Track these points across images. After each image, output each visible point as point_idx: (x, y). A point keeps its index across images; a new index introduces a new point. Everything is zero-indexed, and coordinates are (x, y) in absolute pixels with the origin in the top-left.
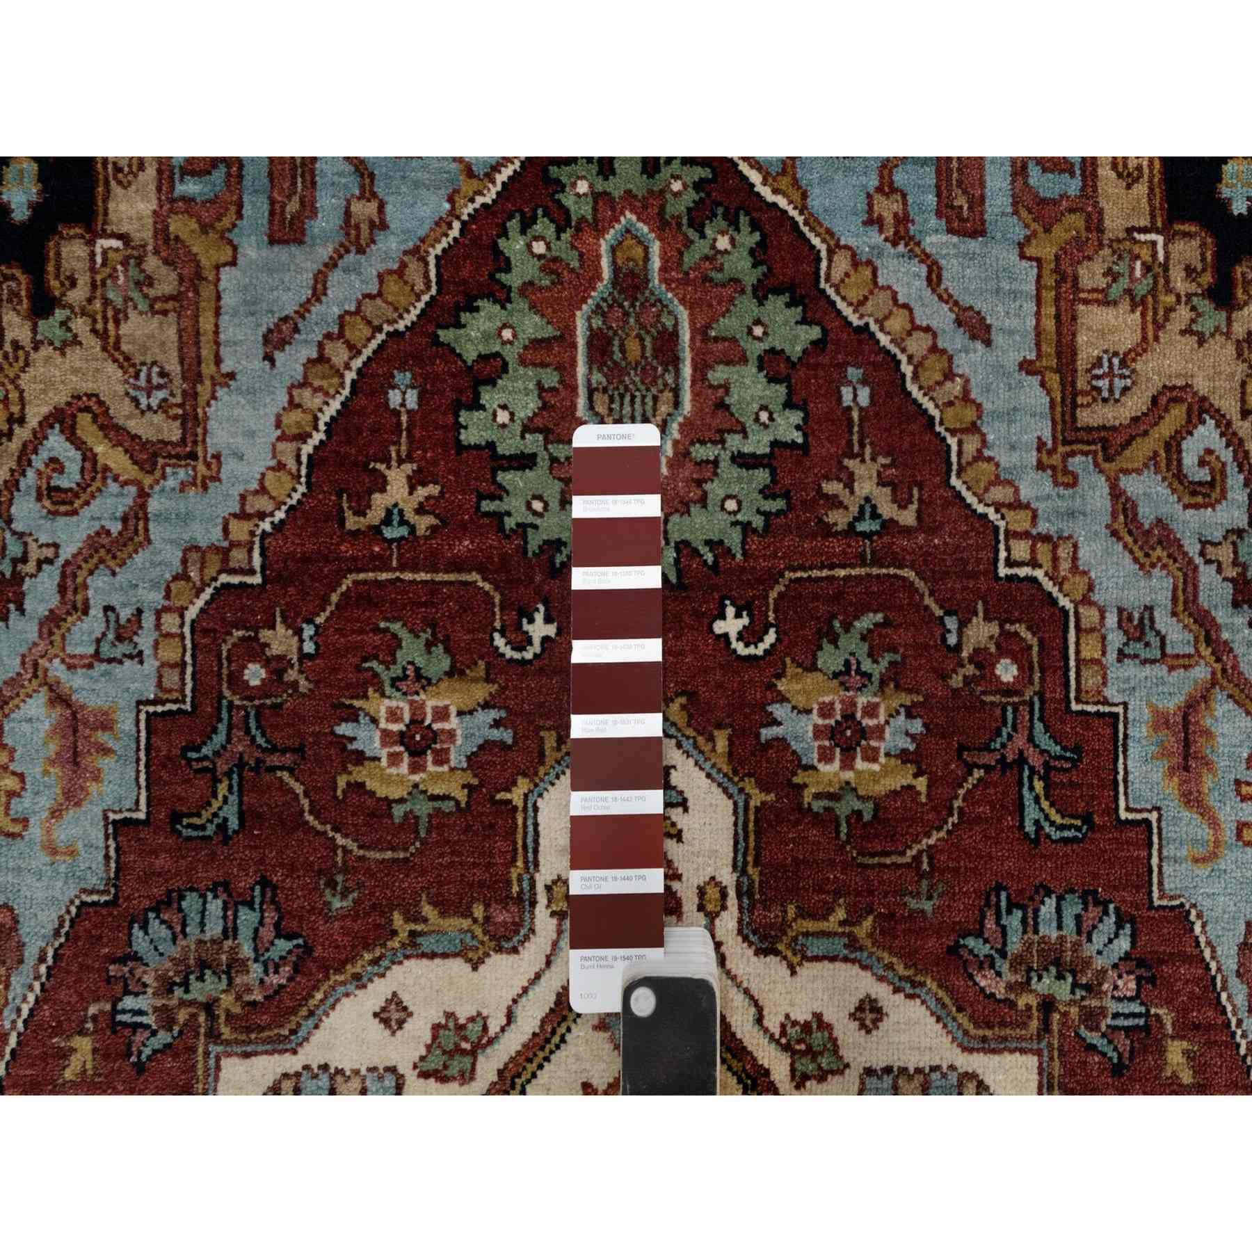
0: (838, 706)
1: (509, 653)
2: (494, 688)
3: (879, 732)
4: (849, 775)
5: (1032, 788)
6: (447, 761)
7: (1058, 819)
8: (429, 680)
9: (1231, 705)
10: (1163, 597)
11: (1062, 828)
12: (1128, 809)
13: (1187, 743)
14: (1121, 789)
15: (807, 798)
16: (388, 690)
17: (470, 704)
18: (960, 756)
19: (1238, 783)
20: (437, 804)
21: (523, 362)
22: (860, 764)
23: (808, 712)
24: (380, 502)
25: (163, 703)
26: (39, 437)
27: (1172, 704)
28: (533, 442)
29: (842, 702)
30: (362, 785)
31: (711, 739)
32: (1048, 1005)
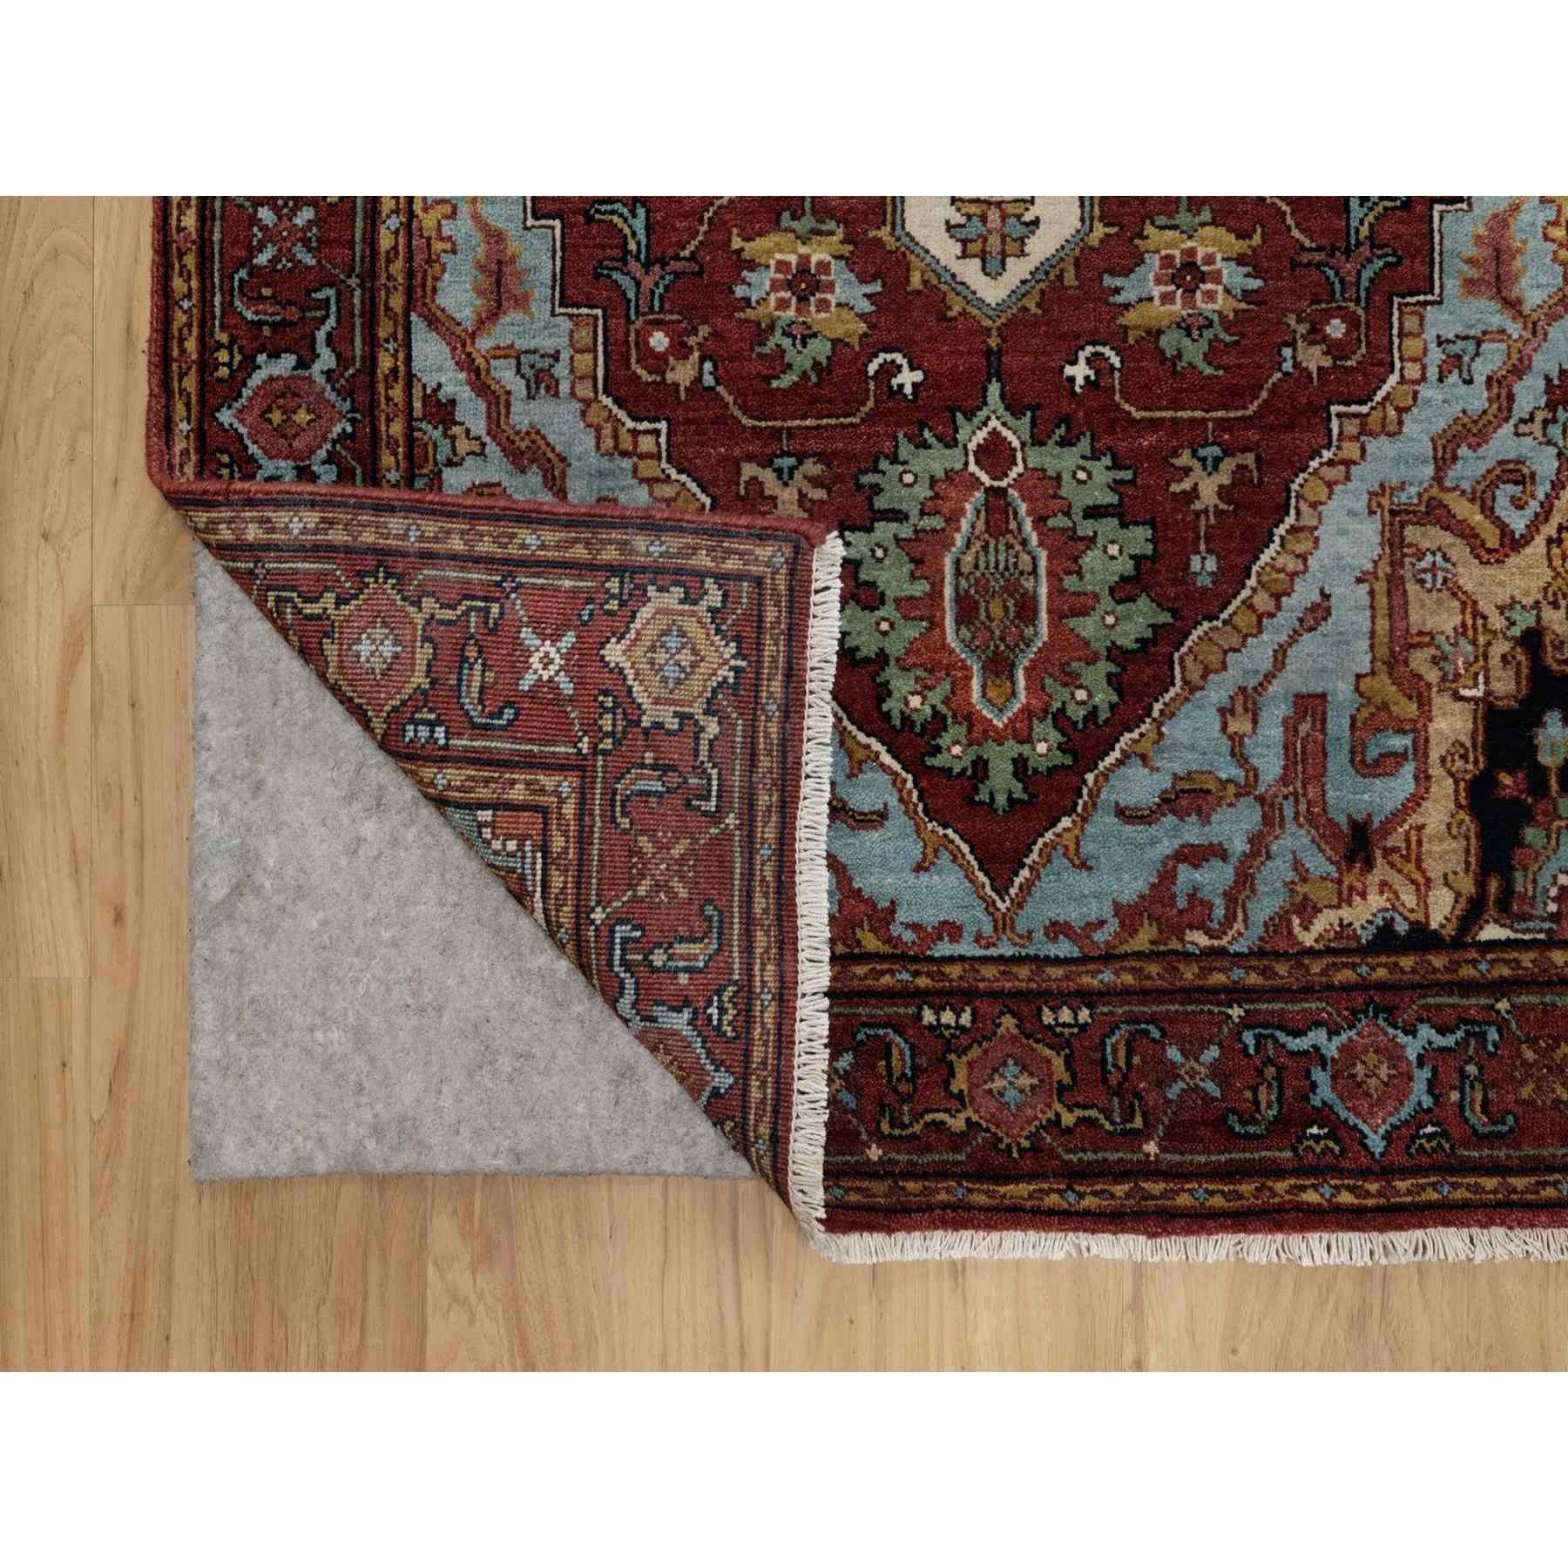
1: (1107, 351)
2: (1121, 321)
3: (775, 286)
4: (803, 250)
5: (639, 244)
6: (1162, 258)
7: (616, 219)
8: (1179, 325)
9: (458, 316)
10: (517, 407)
11: (613, 212)
12: (553, 228)
13: (498, 282)
14: (558, 244)
15: (840, 233)
16: (1216, 318)
17: (1142, 307)
18: (701, 267)
19: (454, 252)
21: (1096, 597)
22: (793, 259)
24: (1225, 479)
25: (1418, 303)
26: (1534, 527)
27: (511, 317)
28: (1086, 528)
29: (809, 312)
30: (1239, 237)
31: (925, 282)
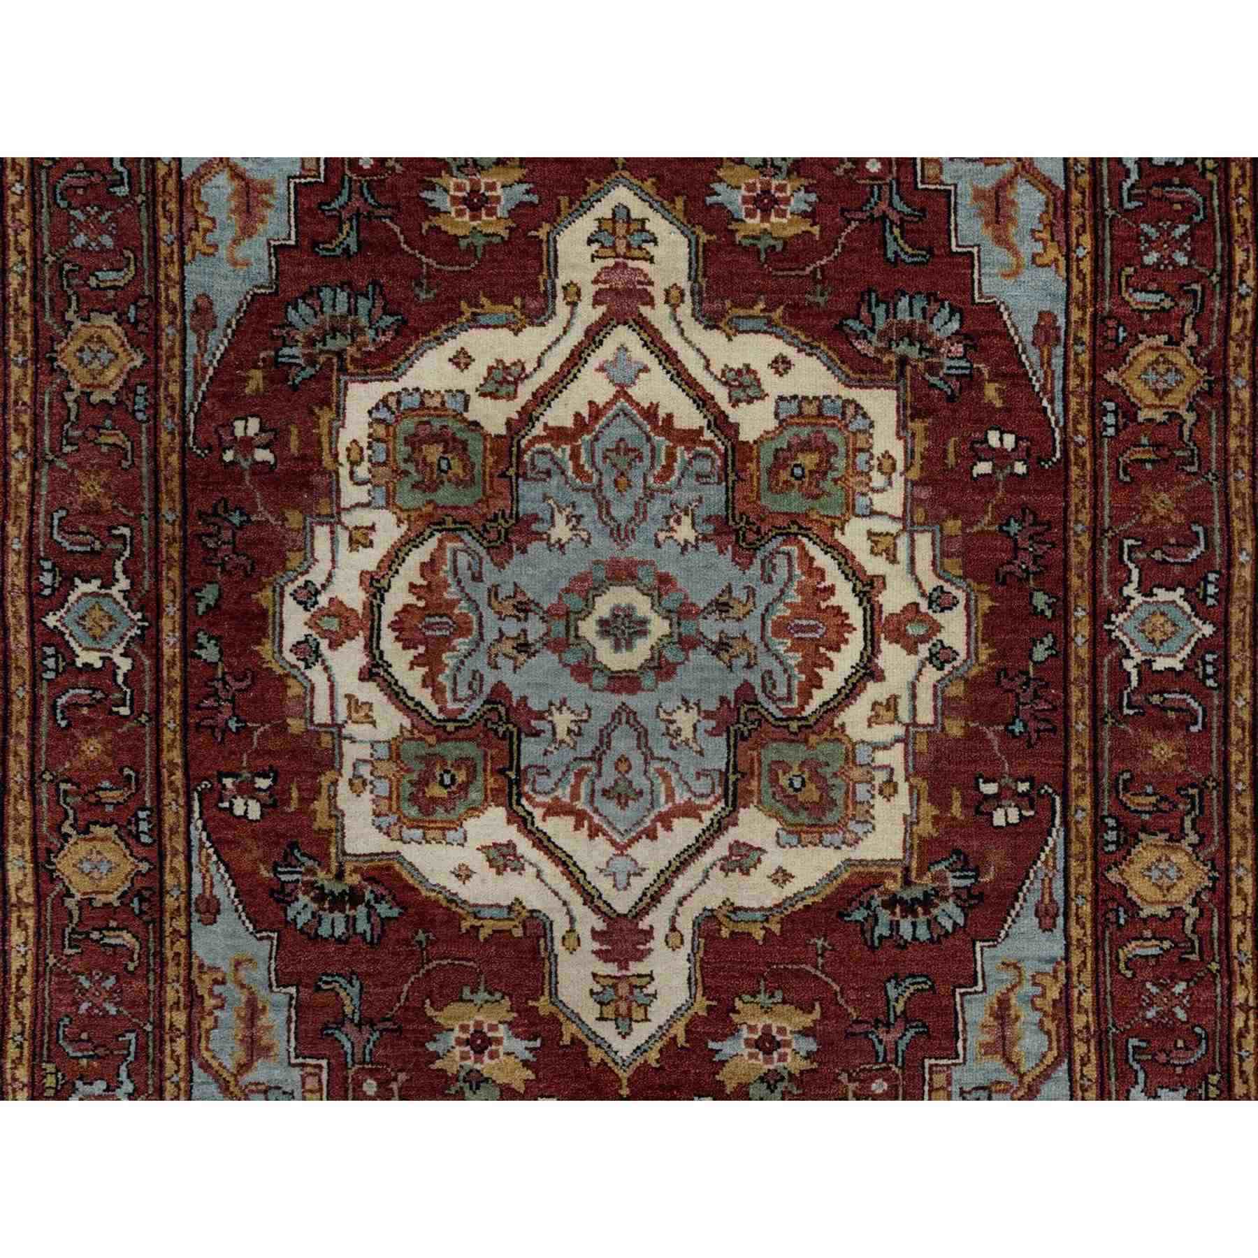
0: (759, 186)
2: (525, 171)
3: (787, 201)
4: (766, 225)
5: (892, 233)
6: (495, 214)
7: (910, 250)
8: (483, 168)
9: (1029, 186)
11: (913, 256)
12: (958, 246)
13: (998, 209)
14: (953, 234)
15: (738, 237)
16: (455, 172)
17: (510, 181)
18: (842, 214)
19: (1033, 231)
20: (489, 239)
22: (773, 219)
23: (739, 188)
25: (305, 177)
27: (987, 185)
29: (761, 183)
30: (439, 228)
31: (673, 201)
32: (903, 361)
